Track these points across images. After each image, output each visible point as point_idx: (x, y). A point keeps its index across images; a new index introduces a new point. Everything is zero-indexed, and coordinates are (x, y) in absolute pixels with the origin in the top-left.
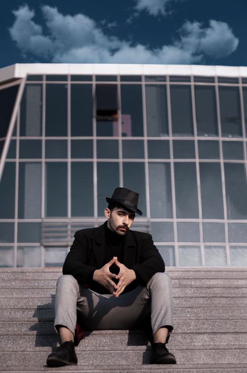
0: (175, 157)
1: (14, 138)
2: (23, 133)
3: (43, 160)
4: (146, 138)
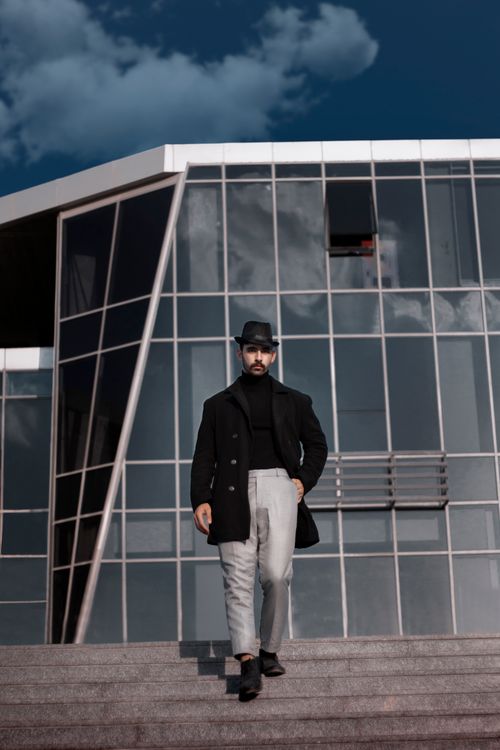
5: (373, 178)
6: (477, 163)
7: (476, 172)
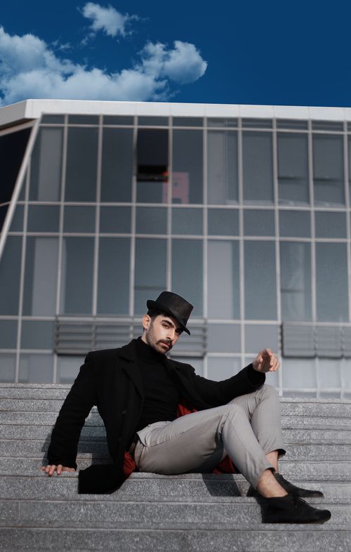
0: (246, 234)
1: (21, 202)
2: (34, 196)
3: (61, 234)
4: (205, 206)
5: (170, 127)
6: (244, 120)
7: (243, 126)
